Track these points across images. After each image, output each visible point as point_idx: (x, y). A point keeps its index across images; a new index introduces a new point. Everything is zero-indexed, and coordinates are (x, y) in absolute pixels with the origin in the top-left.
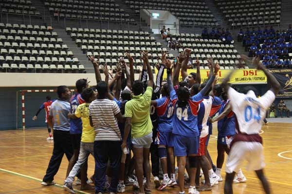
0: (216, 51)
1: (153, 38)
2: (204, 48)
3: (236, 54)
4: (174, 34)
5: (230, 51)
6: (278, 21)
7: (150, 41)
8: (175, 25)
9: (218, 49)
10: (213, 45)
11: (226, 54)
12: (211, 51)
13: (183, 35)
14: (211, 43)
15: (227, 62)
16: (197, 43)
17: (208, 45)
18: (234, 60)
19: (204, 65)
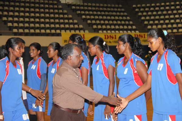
0: (113, 18)
1: (60, 7)
2: (103, 16)
3: (129, 21)
4: (78, 4)
5: (124, 18)
7: (58, 9)
9: (114, 16)
10: (110, 13)
11: (121, 20)
12: (109, 18)
13: (86, 4)
14: (109, 11)
15: (121, 27)
16: (97, 11)
17: (107, 13)
18: (127, 25)
19: (103, 30)
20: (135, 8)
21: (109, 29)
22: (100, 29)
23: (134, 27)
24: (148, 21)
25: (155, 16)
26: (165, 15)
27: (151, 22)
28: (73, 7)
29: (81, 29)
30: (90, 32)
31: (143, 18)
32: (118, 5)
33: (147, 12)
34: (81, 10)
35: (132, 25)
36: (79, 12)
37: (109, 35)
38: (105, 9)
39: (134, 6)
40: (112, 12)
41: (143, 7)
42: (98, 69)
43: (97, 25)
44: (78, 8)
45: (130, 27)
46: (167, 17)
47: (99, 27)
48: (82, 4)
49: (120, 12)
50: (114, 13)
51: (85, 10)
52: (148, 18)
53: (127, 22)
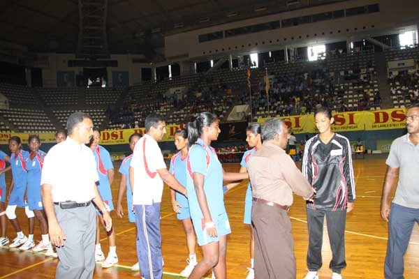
3: (50, 123)
4: (5, 109)
5: (46, 121)
6: (76, 103)
8: (6, 102)
9: (37, 119)
11: (43, 123)
13: (11, 109)
15: (43, 128)
16: (22, 115)
19: (27, 130)
20: (54, 114)
21: (33, 130)
22: (25, 130)
23: (54, 128)
29: (8, 130)
30: (15, 132)
32: (41, 110)
33: (65, 117)
34: (7, 114)
35: (52, 127)
36: (6, 116)
38: (29, 114)
39: (54, 112)
40: (36, 116)
41: (61, 113)
42: (17, 164)
43: (22, 126)
44: (4, 112)
45: (50, 128)
47: (24, 128)
48: (8, 109)
49: (42, 116)
50: (37, 117)
51: (11, 114)
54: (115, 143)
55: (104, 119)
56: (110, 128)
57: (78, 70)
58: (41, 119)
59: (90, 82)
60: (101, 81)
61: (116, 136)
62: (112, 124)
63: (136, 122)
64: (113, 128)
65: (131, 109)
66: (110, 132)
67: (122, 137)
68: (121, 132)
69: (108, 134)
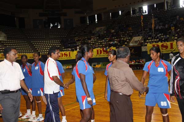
3: (30, 48)
5: (28, 47)
6: (44, 37)
8: (5, 37)
9: (23, 46)
10: (21, 45)
11: (26, 48)
12: (20, 47)
13: (8, 41)
14: (20, 44)
15: (26, 51)
17: (19, 45)
18: (29, 50)
20: (32, 43)
21: (20, 52)
23: (32, 51)
24: (39, 48)
25: (41, 46)
26: (45, 46)
27: (40, 49)
28: (2, 42)
31: (36, 47)
32: (25, 41)
33: (38, 44)
36: (5, 44)
37: (21, 55)
38: (18, 43)
39: (32, 42)
40: (22, 44)
41: (36, 43)
44: (4, 42)
45: (30, 51)
46: (46, 47)
48: (7, 41)
49: (26, 44)
51: (8, 43)
52: (38, 47)
53: (29, 49)
54: (66, 59)
55: (60, 45)
56: (63, 51)
57: (44, 19)
58: (25, 46)
59: (51, 25)
60: (57, 24)
61: (67, 55)
62: (64, 48)
63: (78, 47)
64: (65, 51)
65: (74, 40)
66: (63, 53)
67: (70, 56)
68: (69, 53)
69: (62, 54)
